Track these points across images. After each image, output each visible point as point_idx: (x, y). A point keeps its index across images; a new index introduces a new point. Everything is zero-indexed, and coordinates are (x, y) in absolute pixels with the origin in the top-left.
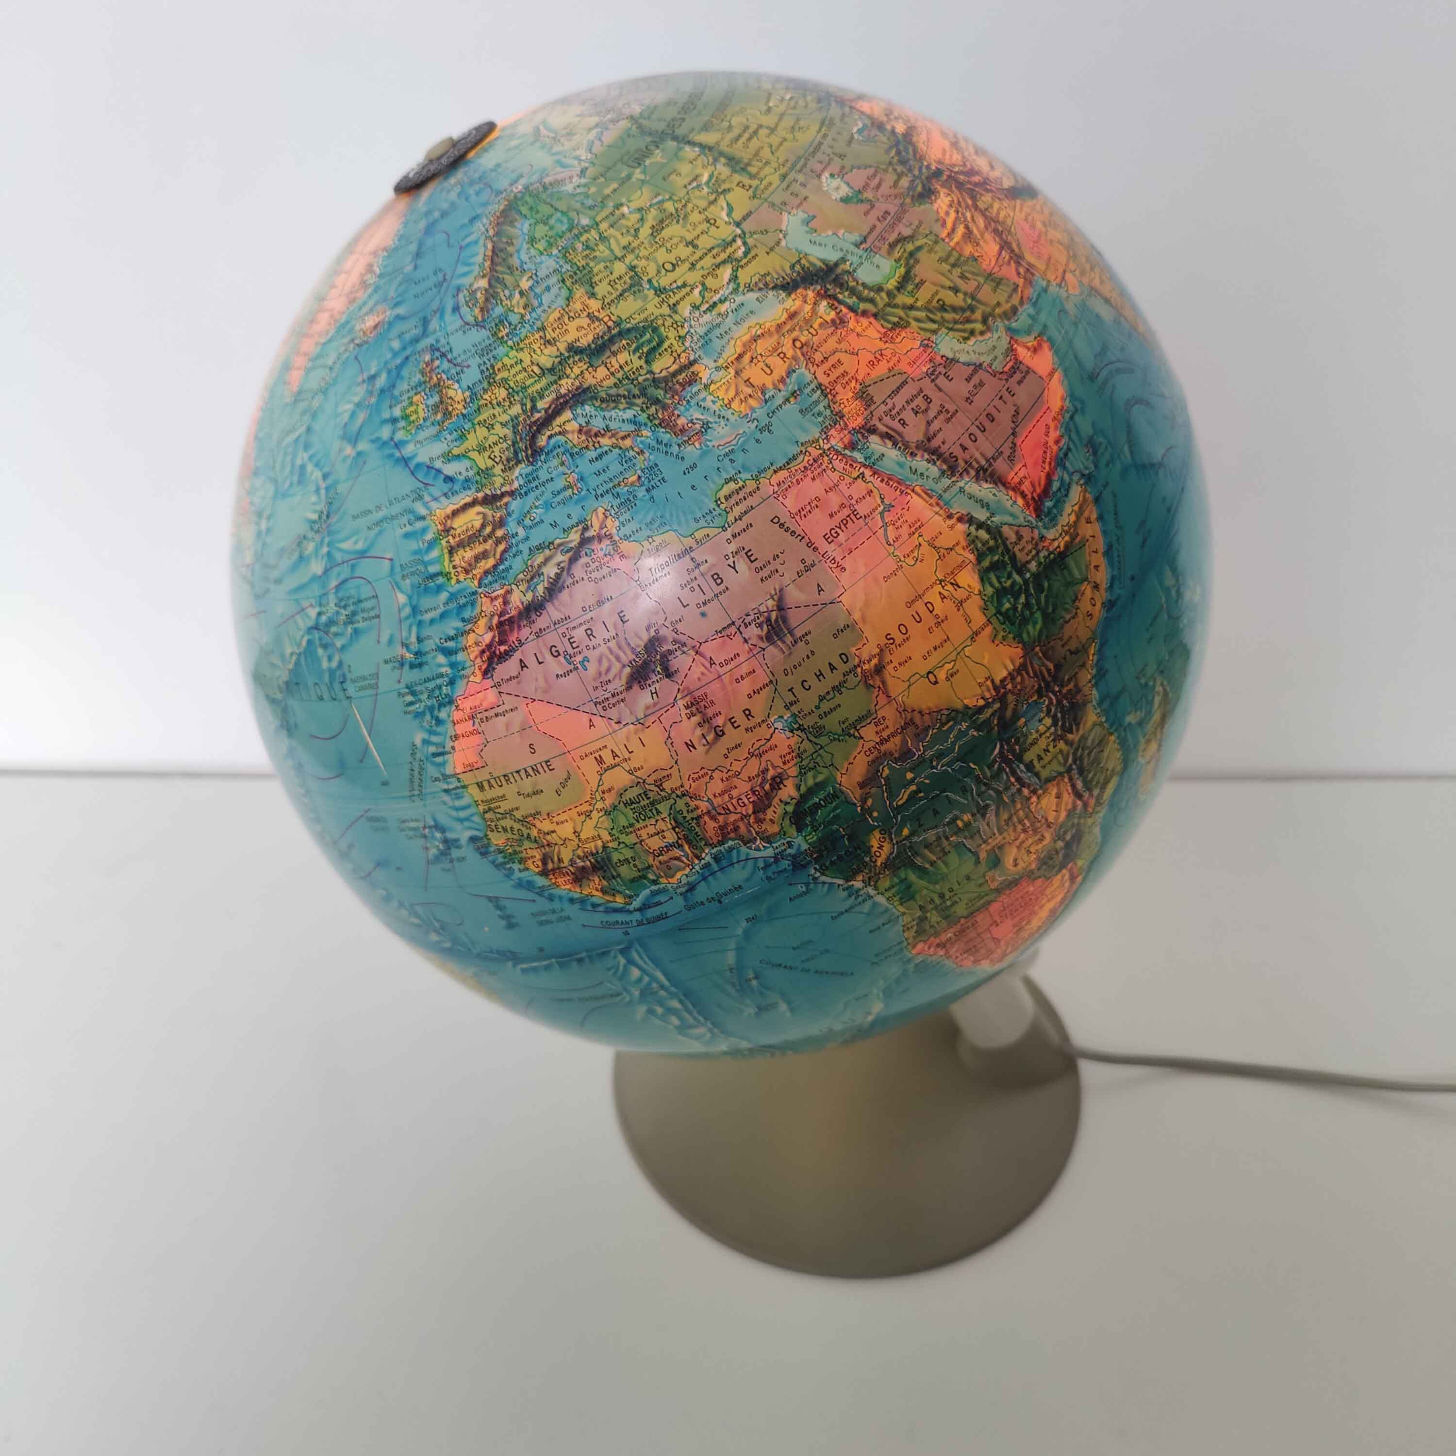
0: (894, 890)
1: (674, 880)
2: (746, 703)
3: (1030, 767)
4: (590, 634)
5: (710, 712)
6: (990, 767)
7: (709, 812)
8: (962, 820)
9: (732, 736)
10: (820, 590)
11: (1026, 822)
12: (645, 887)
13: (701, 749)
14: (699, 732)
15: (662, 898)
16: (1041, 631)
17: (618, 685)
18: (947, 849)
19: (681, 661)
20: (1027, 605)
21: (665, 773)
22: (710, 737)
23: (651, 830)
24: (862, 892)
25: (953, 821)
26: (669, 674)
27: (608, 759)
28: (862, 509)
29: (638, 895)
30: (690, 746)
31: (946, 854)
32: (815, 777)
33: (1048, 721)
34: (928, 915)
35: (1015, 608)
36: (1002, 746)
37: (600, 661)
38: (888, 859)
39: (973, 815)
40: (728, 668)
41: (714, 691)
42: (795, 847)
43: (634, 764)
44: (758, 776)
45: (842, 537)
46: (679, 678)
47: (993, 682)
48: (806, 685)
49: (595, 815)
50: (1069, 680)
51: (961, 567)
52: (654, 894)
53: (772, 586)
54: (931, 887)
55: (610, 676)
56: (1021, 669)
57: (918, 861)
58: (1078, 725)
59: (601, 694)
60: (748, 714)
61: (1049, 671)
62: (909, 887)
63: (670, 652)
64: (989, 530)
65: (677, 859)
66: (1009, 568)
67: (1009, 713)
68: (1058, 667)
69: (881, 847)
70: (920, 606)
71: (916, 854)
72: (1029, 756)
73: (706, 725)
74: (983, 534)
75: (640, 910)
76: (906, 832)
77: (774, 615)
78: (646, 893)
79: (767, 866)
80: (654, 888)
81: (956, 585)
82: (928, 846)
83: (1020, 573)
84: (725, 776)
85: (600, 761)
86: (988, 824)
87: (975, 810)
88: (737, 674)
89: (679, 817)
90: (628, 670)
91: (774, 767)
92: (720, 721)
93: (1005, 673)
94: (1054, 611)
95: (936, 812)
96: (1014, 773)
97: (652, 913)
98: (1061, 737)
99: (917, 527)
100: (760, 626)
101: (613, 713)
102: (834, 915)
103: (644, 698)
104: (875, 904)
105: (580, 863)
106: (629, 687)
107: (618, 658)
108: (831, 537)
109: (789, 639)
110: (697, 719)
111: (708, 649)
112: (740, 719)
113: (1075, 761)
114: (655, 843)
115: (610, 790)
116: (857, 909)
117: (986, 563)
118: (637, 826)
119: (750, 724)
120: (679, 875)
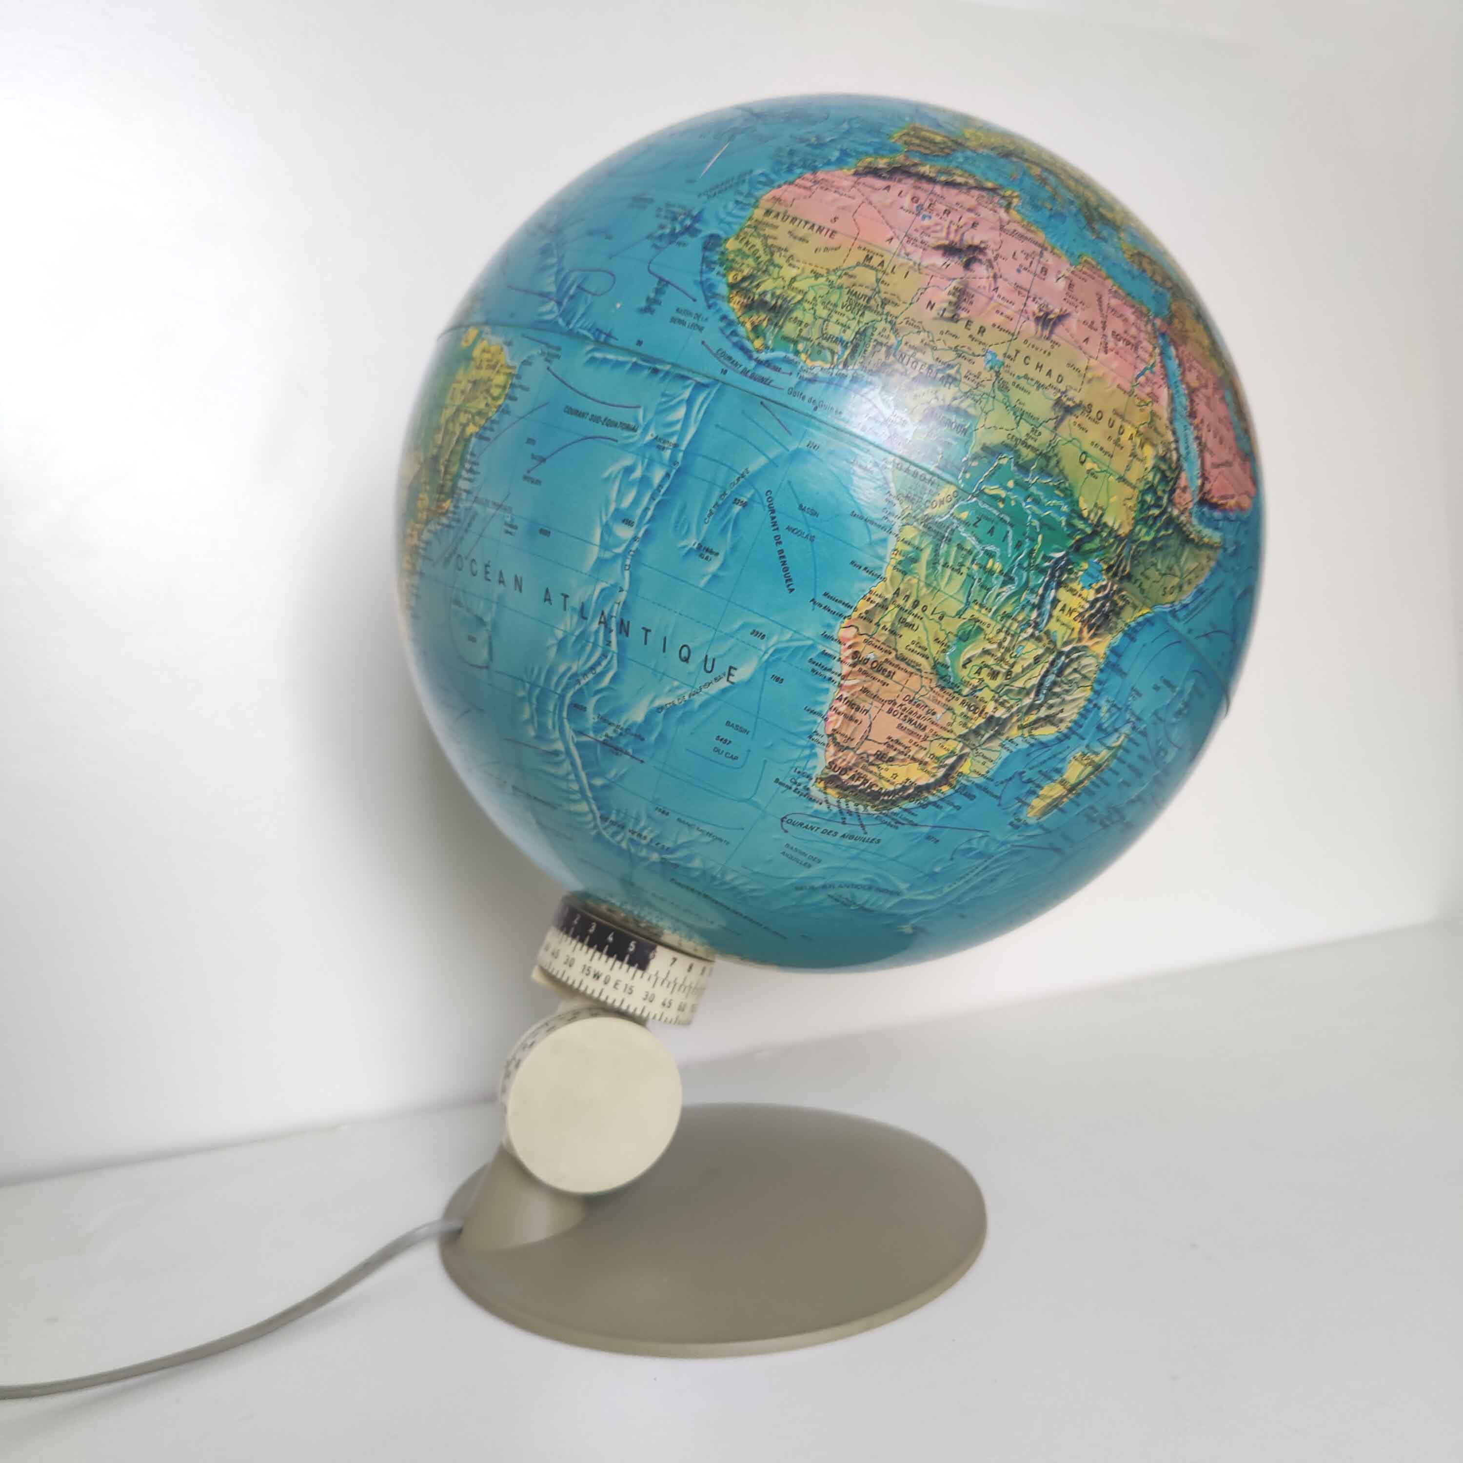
0: (908, 548)
1: (809, 363)
2: (988, 324)
3: (1055, 602)
4: (947, 212)
5: (964, 305)
6: (1046, 558)
7: (889, 348)
8: (993, 564)
9: (958, 328)
10: (1087, 340)
11: (1009, 638)
12: (786, 351)
13: (934, 313)
14: (945, 305)
15: (785, 367)
16: (1144, 543)
17: (932, 241)
18: (964, 570)
19: (980, 270)
20: (1156, 518)
21: (897, 301)
22: (947, 314)
23: (843, 320)
24: (891, 518)
25: (990, 555)
26: (967, 266)
27: (876, 261)
28: (1140, 352)
29: (773, 350)
30: (931, 305)
31: (959, 571)
32: (969, 406)
33: (1091, 595)
34: (891, 607)
35: (1149, 508)
36: (1062, 558)
37: (936, 224)
38: (933, 517)
39: (1001, 572)
40: (1000, 301)
41: (980, 300)
42: (906, 429)
43: (886, 278)
44: (943, 363)
45: (1121, 344)
46: (969, 274)
47: (1102, 515)
48: (1027, 361)
49: (822, 280)
50: (1123, 598)
51: (1154, 445)
52: (786, 360)
53: (1068, 308)
54: (922, 584)
55: (933, 235)
56: (1119, 539)
57: (944, 547)
58: (1095, 635)
59: (917, 235)
60: (982, 330)
61: (1124, 570)
62: (915, 560)
63: (980, 261)
64: (1178, 460)
65: (833, 353)
66: (1168, 489)
67: (1088, 546)
68: (1129, 577)
69: (942, 502)
70: (1118, 422)
71: (949, 540)
72: (1064, 595)
73: (952, 308)
74: (1175, 456)
75: (759, 363)
76: (964, 515)
77: (1051, 316)
78: (780, 354)
79: (875, 419)
80: (791, 356)
81: (1142, 446)
82: (960, 547)
83: (1171, 501)
84: (927, 341)
85: (868, 258)
86: (998, 595)
87: (1005, 571)
88: (1002, 309)
89: (870, 331)
90: (947, 242)
91: (958, 371)
92: (963, 314)
93: (1110, 524)
94: (1160, 549)
95: (991, 531)
96: (1047, 588)
97: (764, 372)
98: (1082, 622)
99: (1155, 399)
100: (1040, 310)
101: (910, 248)
102: (857, 512)
103: (938, 260)
104: (885, 540)
105: (768, 298)
106: (938, 248)
107: (948, 233)
108: (1117, 336)
109: (1046, 333)
110: (953, 299)
111: (1000, 281)
112: (975, 328)
113: (1068, 654)
114: (834, 329)
115: (851, 276)
116: (871, 527)
117: (1164, 467)
118: (839, 309)
119: (975, 335)
120: (819, 363)
